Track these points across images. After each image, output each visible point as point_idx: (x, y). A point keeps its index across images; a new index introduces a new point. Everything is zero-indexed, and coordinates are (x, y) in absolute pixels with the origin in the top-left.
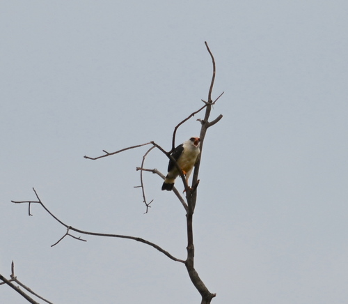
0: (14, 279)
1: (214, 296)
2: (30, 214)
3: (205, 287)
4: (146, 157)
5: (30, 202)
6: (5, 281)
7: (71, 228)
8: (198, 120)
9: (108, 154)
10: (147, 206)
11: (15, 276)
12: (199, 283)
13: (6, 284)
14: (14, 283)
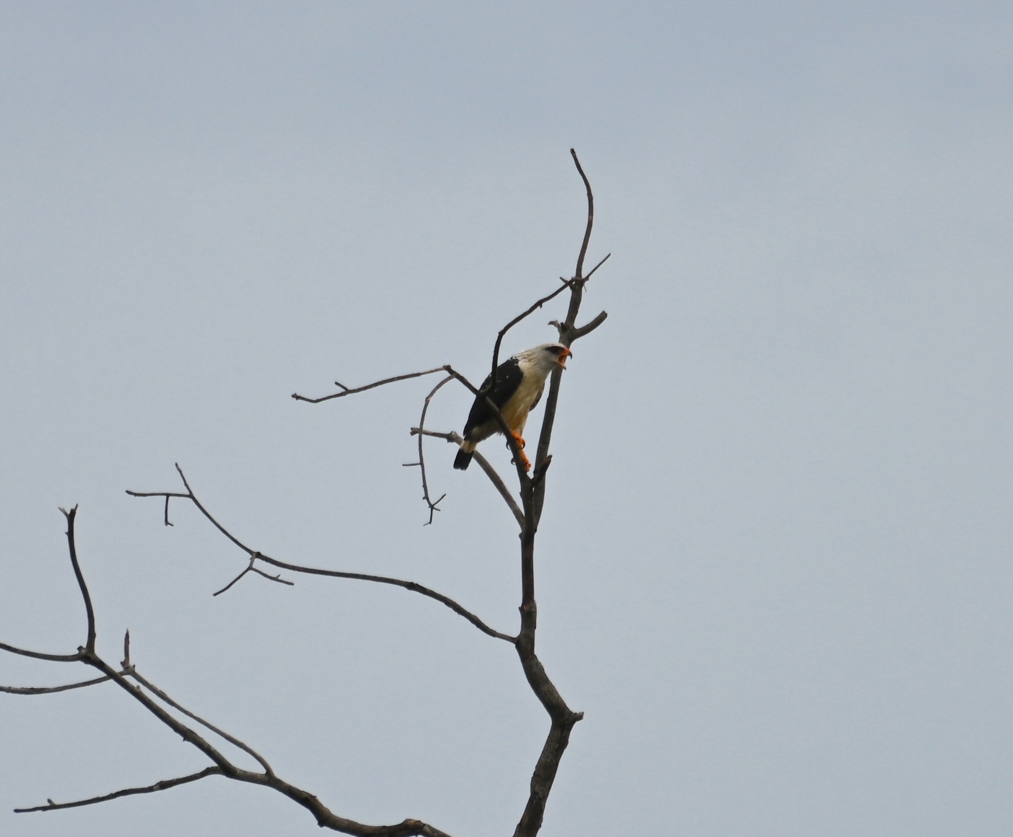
0: (128, 669)
1: (579, 717)
2: (167, 523)
3: (559, 697)
4: (432, 400)
5: (168, 495)
6: (111, 674)
7: (259, 555)
8: (551, 323)
9: (347, 392)
10: (432, 507)
11: (131, 662)
12: (545, 688)
13: (112, 681)
14: (129, 678)
